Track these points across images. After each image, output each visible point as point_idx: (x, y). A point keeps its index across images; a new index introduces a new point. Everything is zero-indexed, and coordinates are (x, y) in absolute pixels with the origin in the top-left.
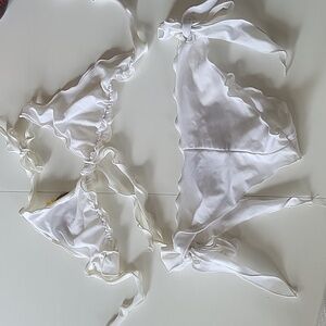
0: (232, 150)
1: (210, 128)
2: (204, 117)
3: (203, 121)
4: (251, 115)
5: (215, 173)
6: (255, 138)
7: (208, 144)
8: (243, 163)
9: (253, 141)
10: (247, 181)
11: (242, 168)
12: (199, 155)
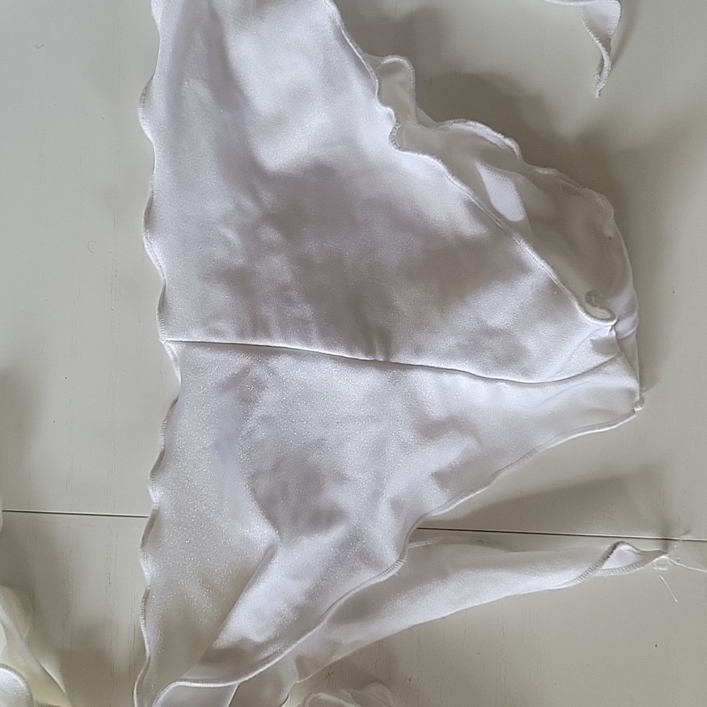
0: (402, 358)
1: (304, 265)
2: (270, 218)
3: (270, 234)
4: (470, 228)
5: (319, 444)
6: (497, 320)
7: (301, 329)
8: (436, 412)
9: (491, 333)
10: (441, 477)
11: (431, 430)
12: (258, 371)
